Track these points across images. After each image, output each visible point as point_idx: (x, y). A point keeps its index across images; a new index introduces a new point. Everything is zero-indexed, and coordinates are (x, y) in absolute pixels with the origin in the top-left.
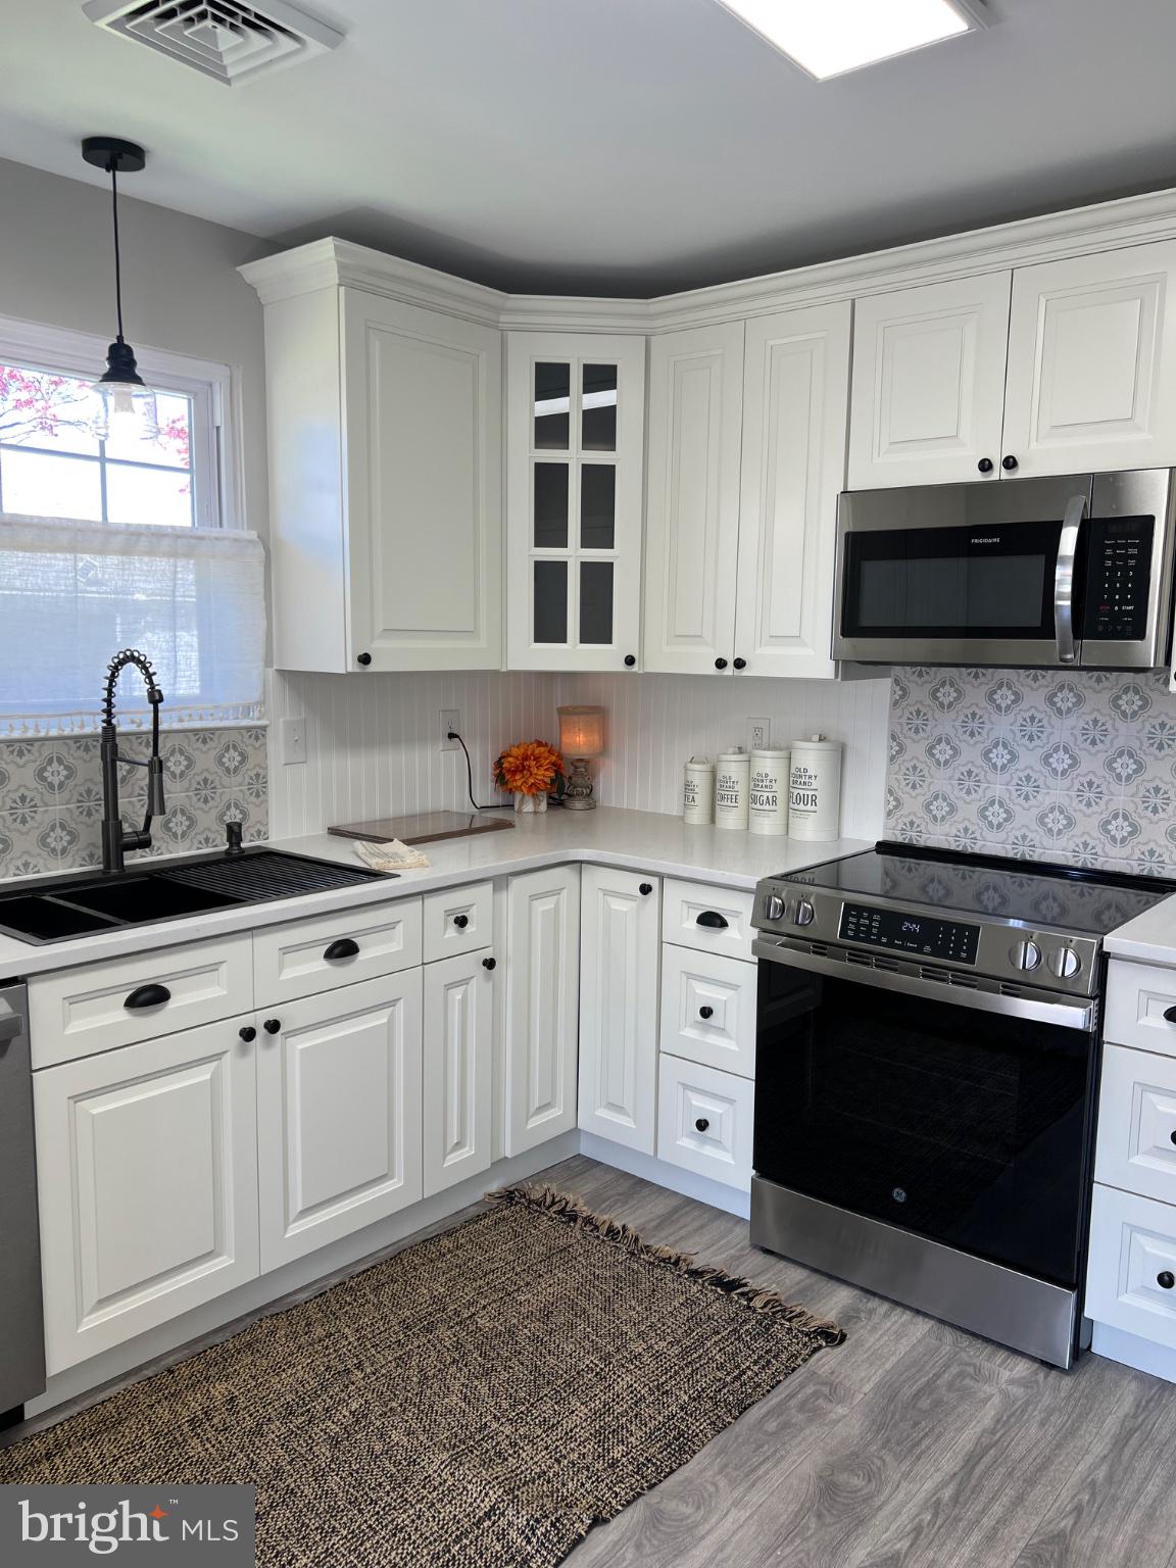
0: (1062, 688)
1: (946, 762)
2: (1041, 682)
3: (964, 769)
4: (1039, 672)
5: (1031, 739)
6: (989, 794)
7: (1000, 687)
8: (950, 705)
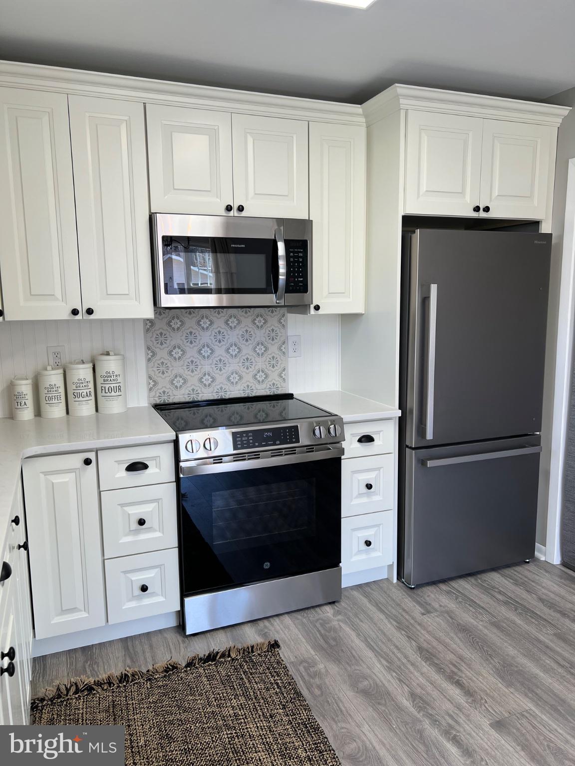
0: (231, 317)
1: (179, 358)
2: (222, 314)
3: (189, 360)
4: (220, 310)
5: (220, 342)
6: (203, 371)
7: (203, 318)
8: (178, 329)
